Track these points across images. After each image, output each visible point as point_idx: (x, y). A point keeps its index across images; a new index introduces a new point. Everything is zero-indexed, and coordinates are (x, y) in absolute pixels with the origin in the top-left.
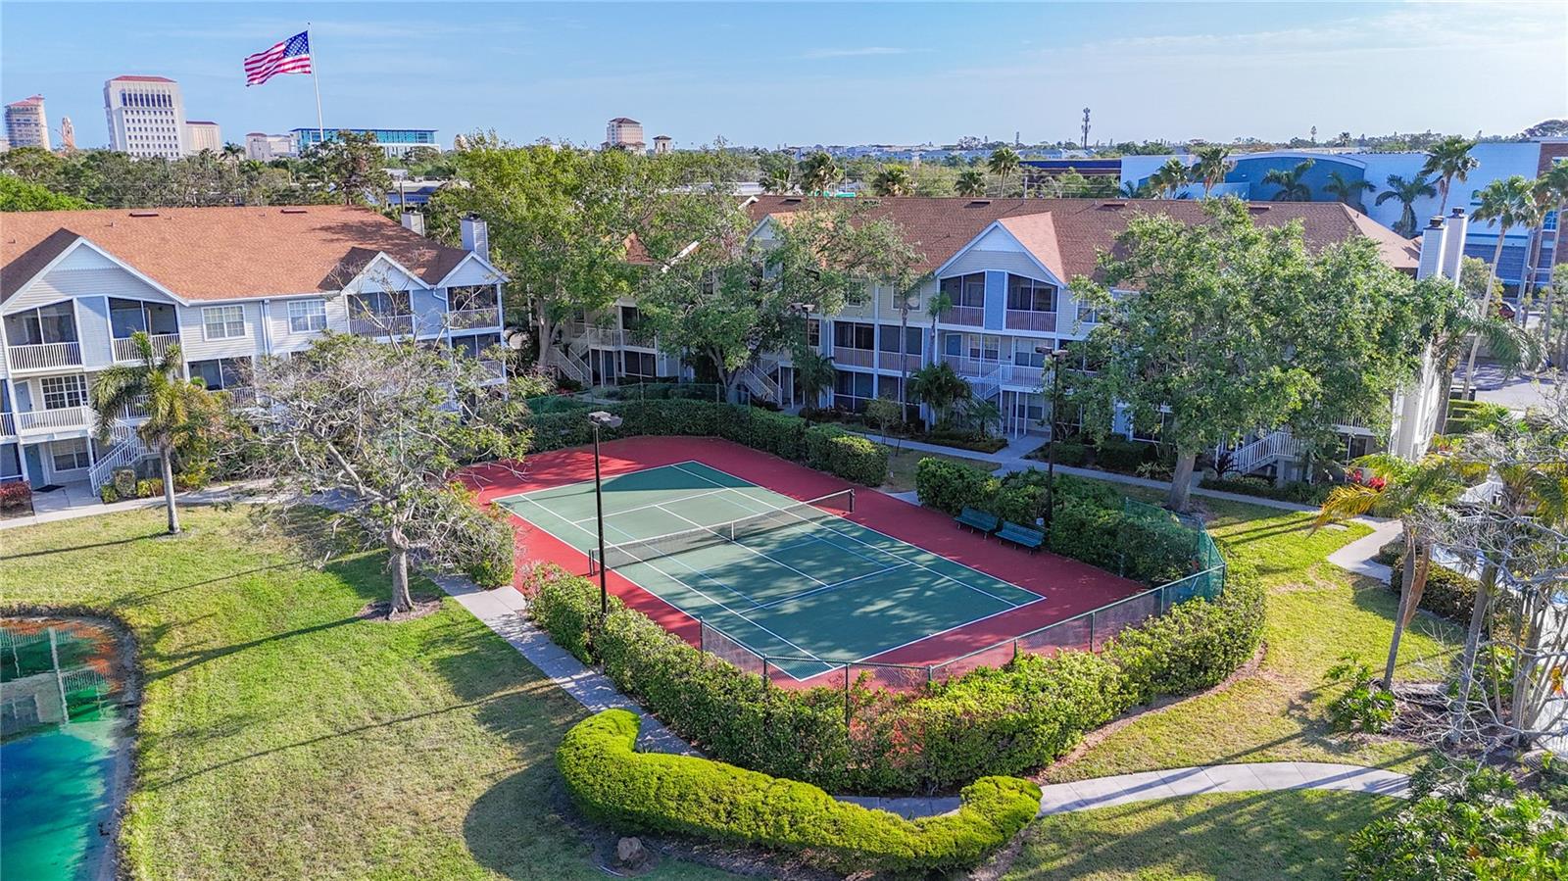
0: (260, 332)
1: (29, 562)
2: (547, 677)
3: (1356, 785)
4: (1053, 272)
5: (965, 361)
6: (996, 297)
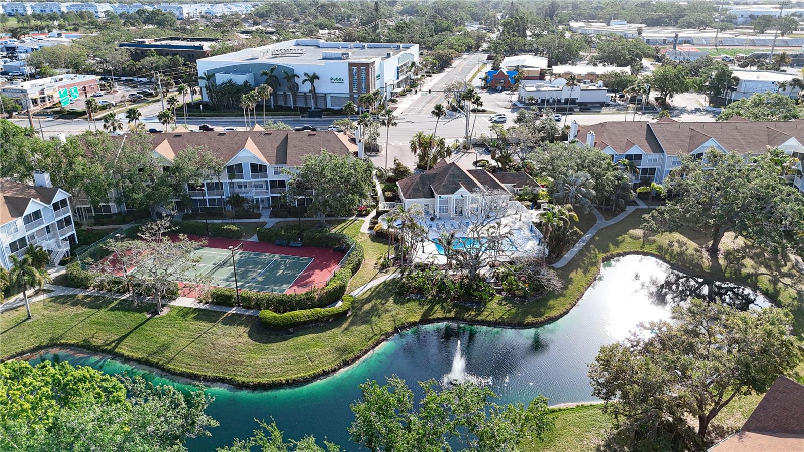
2: (225, 313)
3: (392, 277)
4: (264, 161)
5: (237, 190)
6: (247, 170)
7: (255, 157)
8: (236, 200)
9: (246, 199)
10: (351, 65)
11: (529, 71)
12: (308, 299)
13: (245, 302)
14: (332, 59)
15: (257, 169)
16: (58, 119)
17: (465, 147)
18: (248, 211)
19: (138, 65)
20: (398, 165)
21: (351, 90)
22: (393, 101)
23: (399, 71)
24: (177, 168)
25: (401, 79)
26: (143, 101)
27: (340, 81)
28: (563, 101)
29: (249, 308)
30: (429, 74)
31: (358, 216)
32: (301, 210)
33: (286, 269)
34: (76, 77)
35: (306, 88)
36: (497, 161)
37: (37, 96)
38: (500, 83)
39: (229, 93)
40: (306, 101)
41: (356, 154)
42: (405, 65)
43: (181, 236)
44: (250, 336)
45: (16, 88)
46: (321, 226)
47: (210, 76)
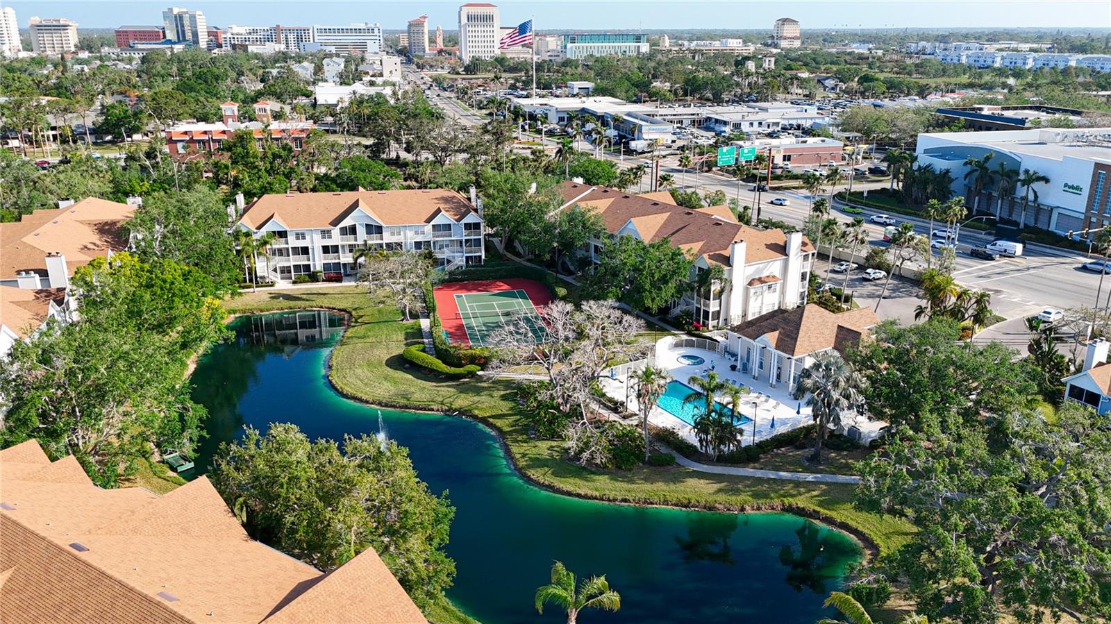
0: (405, 235)
1: (337, 296)
2: (423, 339)
10: (1097, 166)
21: (1089, 207)
44: (393, 357)
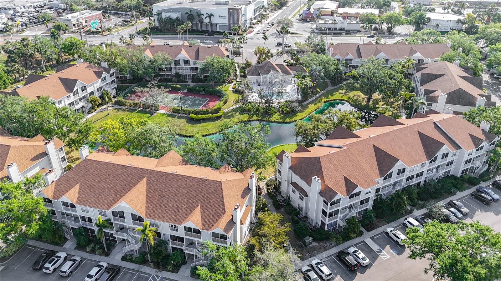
2: (177, 115)
4: (189, 59)
5: (178, 71)
6: (182, 63)
7: (185, 57)
8: (178, 75)
9: (182, 75)
10: (229, 9)
11: (325, 11)
12: (207, 111)
13: (185, 112)
14: (221, 4)
15: (186, 62)
16: (88, 35)
17: (281, 53)
18: (182, 80)
19: (121, 5)
20: (247, 61)
21: (229, 22)
22: (251, 27)
23: (255, 11)
24: (155, 61)
25: (256, 15)
26: (126, 25)
27: (223, 17)
28: (338, 29)
29: (186, 114)
30: (273, 11)
31: (228, 83)
32: (204, 80)
33: (199, 101)
34: (91, 12)
35: (207, 21)
36: (293, 60)
37: (75, 22)
38: (309, 17)
39: (169, 23)
40: (207, 27)
41: (228, 56)
42: (259, 7)
43: (161, 87)
44: (187, 122)
45: (64, 18)
46: (212, 87)
47: (159, 14)
